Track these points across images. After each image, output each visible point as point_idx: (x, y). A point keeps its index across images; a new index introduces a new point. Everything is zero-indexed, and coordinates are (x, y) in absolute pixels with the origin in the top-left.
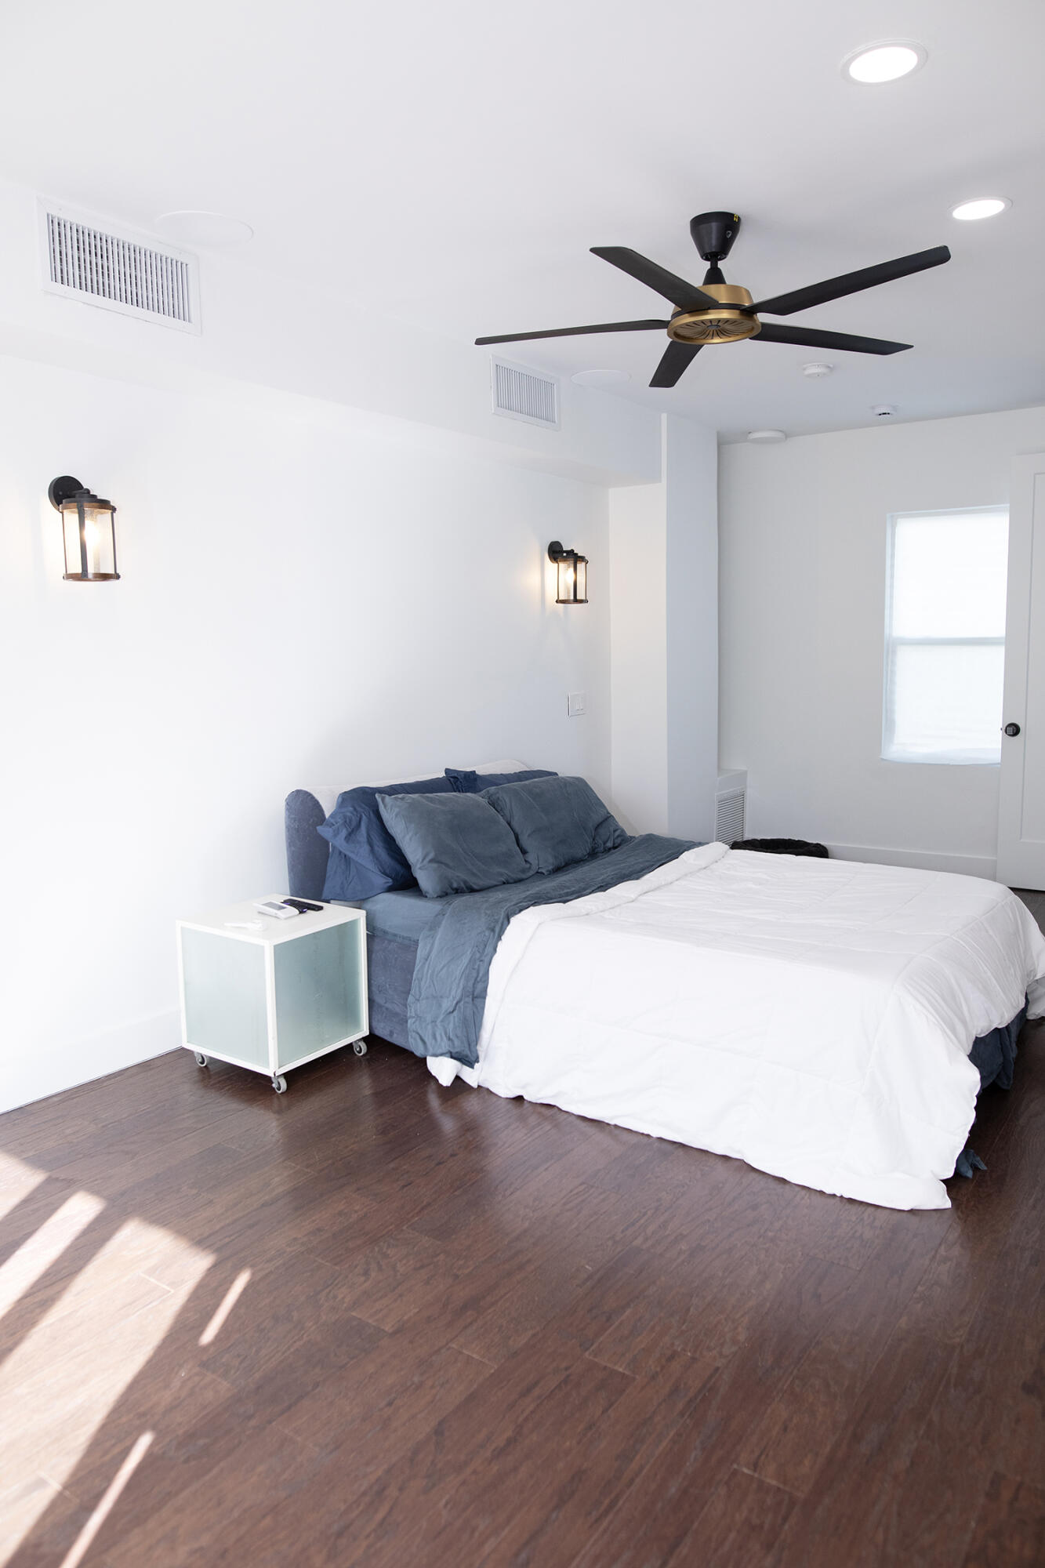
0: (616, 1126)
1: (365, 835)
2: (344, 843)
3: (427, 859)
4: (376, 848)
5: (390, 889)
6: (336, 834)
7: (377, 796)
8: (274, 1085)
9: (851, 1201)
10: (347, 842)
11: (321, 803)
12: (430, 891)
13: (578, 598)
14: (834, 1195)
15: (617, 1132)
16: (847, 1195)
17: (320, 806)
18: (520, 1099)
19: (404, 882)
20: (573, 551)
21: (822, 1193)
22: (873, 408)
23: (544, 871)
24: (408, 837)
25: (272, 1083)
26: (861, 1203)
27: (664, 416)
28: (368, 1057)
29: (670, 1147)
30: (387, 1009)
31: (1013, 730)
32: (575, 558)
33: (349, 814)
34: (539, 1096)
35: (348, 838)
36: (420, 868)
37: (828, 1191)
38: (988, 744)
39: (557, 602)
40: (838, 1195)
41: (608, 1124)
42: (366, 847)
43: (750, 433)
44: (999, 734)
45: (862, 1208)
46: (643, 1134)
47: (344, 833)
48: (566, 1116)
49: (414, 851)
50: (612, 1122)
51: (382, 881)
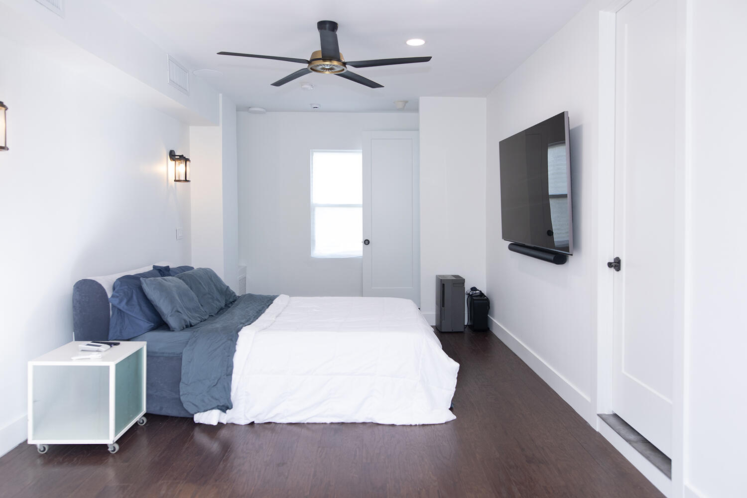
0: (308, 423)
1: (136, 301)
2: (126, 307)
3: (174, 310)
4: (142, 307)
5: (153, 329)
6: (121, 301)
7: (141, 279)
8: (109, 449)
9: (423, 425)
10: (127, 306)
11: (103, 285)
12: (177, 328)
13: (187, 179)
14: (416, 425)
15: (310, 426)
16: (421, 423)
17: (103, 287)
18: (253, 423)
19: (161, 324)
20: (183, 155)
21: (411, 425)
22: (311, 105)
23: (213, 315)
24: (162, 301)
25: (108, 448)
26: (427, 425)
27: (221, 95)
28: (148, 425)
29: (336, 426)
30: (156, 396)
31: (367, 242)
32: (184, 159)
33: (126, 290)
34: (265, 419)
35: (127, 303)
36: (170, 316)
37: (413, 424)
38: (356, 249)
39: (175, 181)
40: (418, 424)
41: (303, 423)
42: (138, 307)
43: (250, 107)
44: (362, 244)
45: (429, 427)
46: (322, 423)
47: (125, 301)
48: (281, 425)
49: (164, 307)
50: (306, 422)
51: (147, 325)
